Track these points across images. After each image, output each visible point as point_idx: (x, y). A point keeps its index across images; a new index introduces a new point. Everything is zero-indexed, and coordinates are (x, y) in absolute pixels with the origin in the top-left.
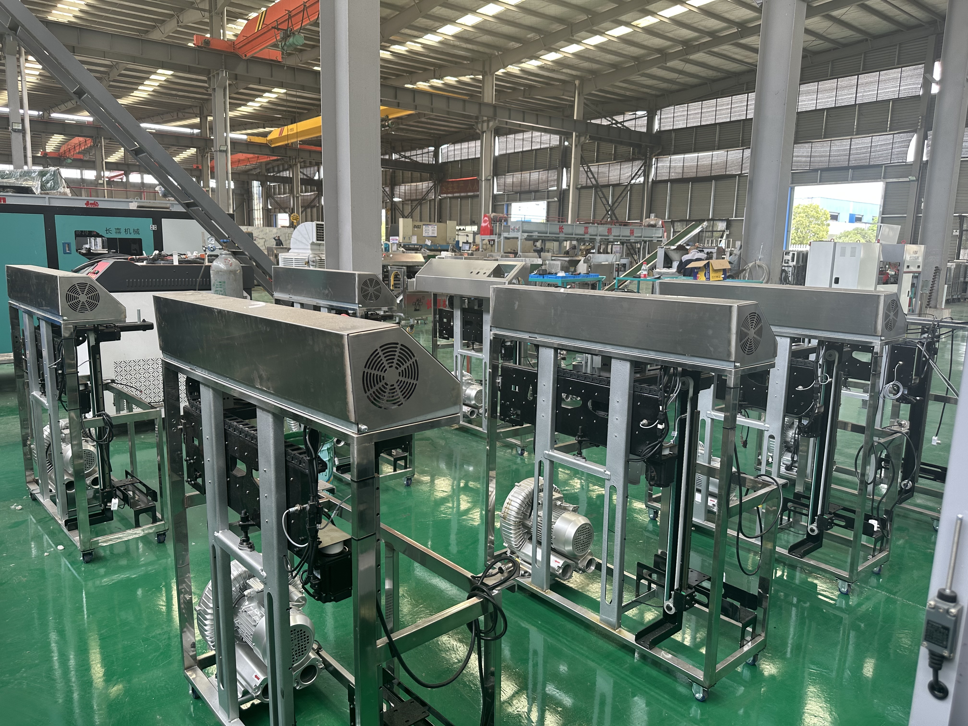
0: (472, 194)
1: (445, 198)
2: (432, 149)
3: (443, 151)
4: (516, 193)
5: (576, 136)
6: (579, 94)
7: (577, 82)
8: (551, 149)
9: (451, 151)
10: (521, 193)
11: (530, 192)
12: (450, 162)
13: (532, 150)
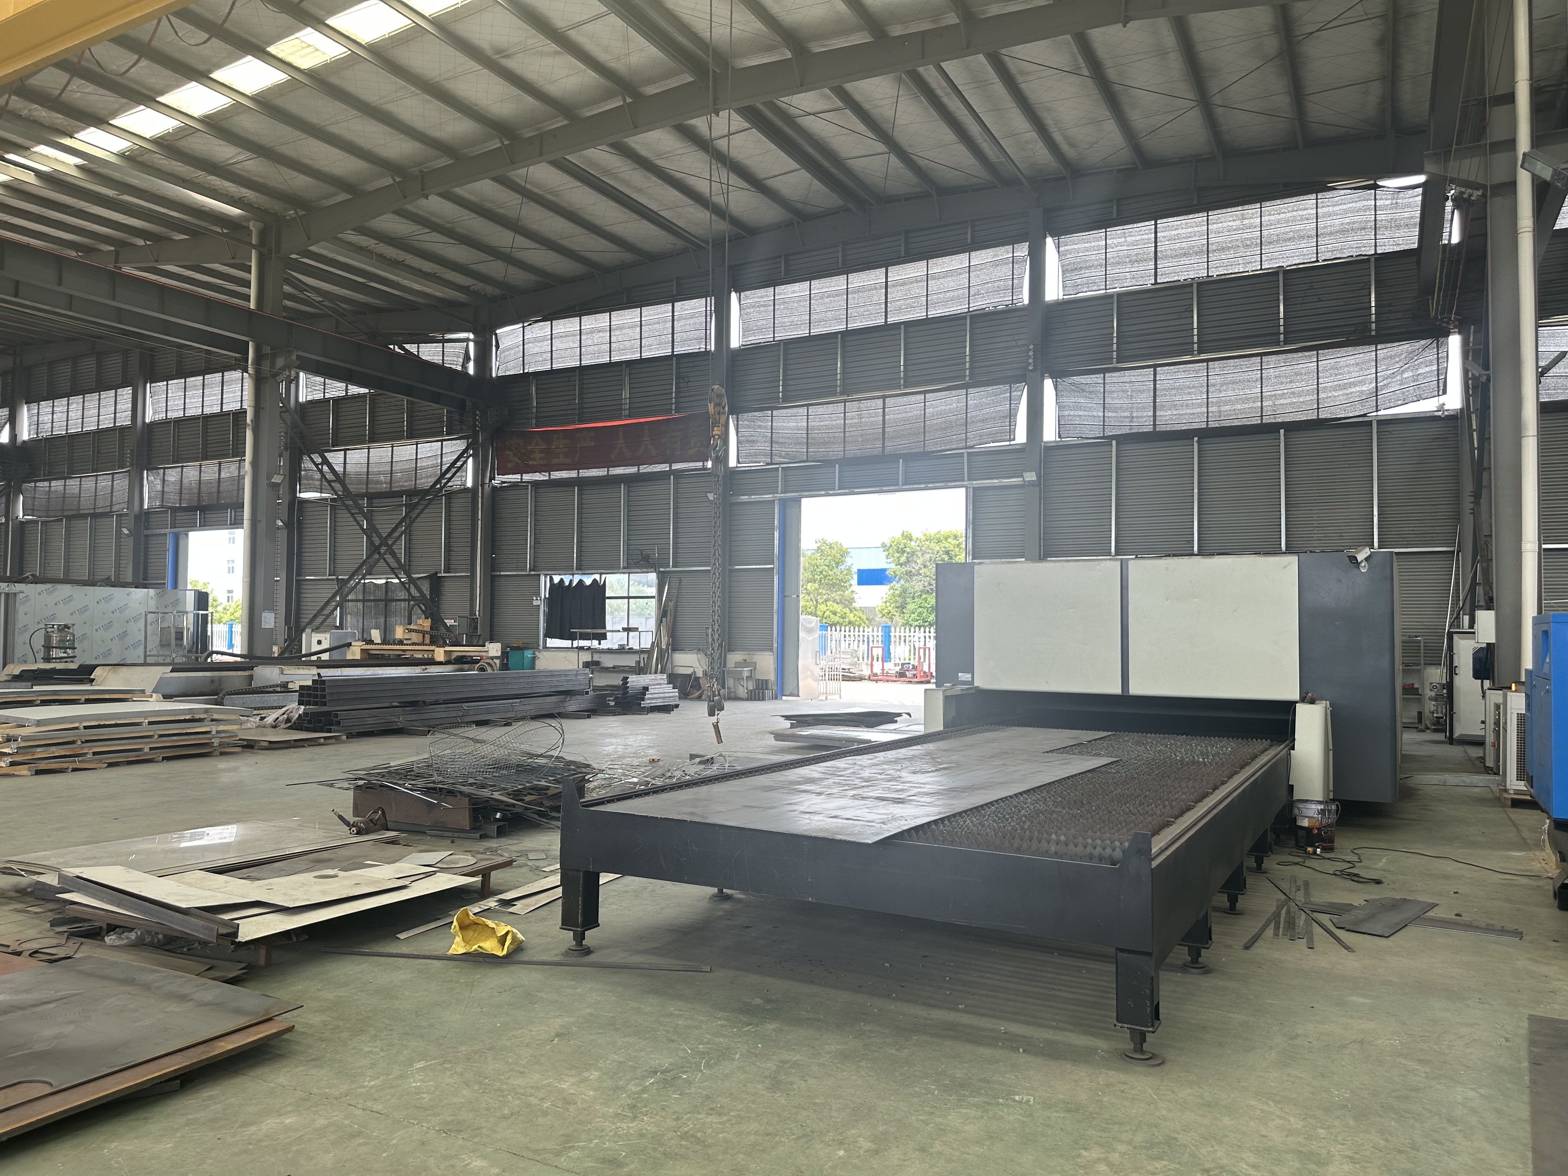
0: (633, 470)
1: (514, 485)
4: (828, 463)
10: (847, 462)
11: (885, 459)
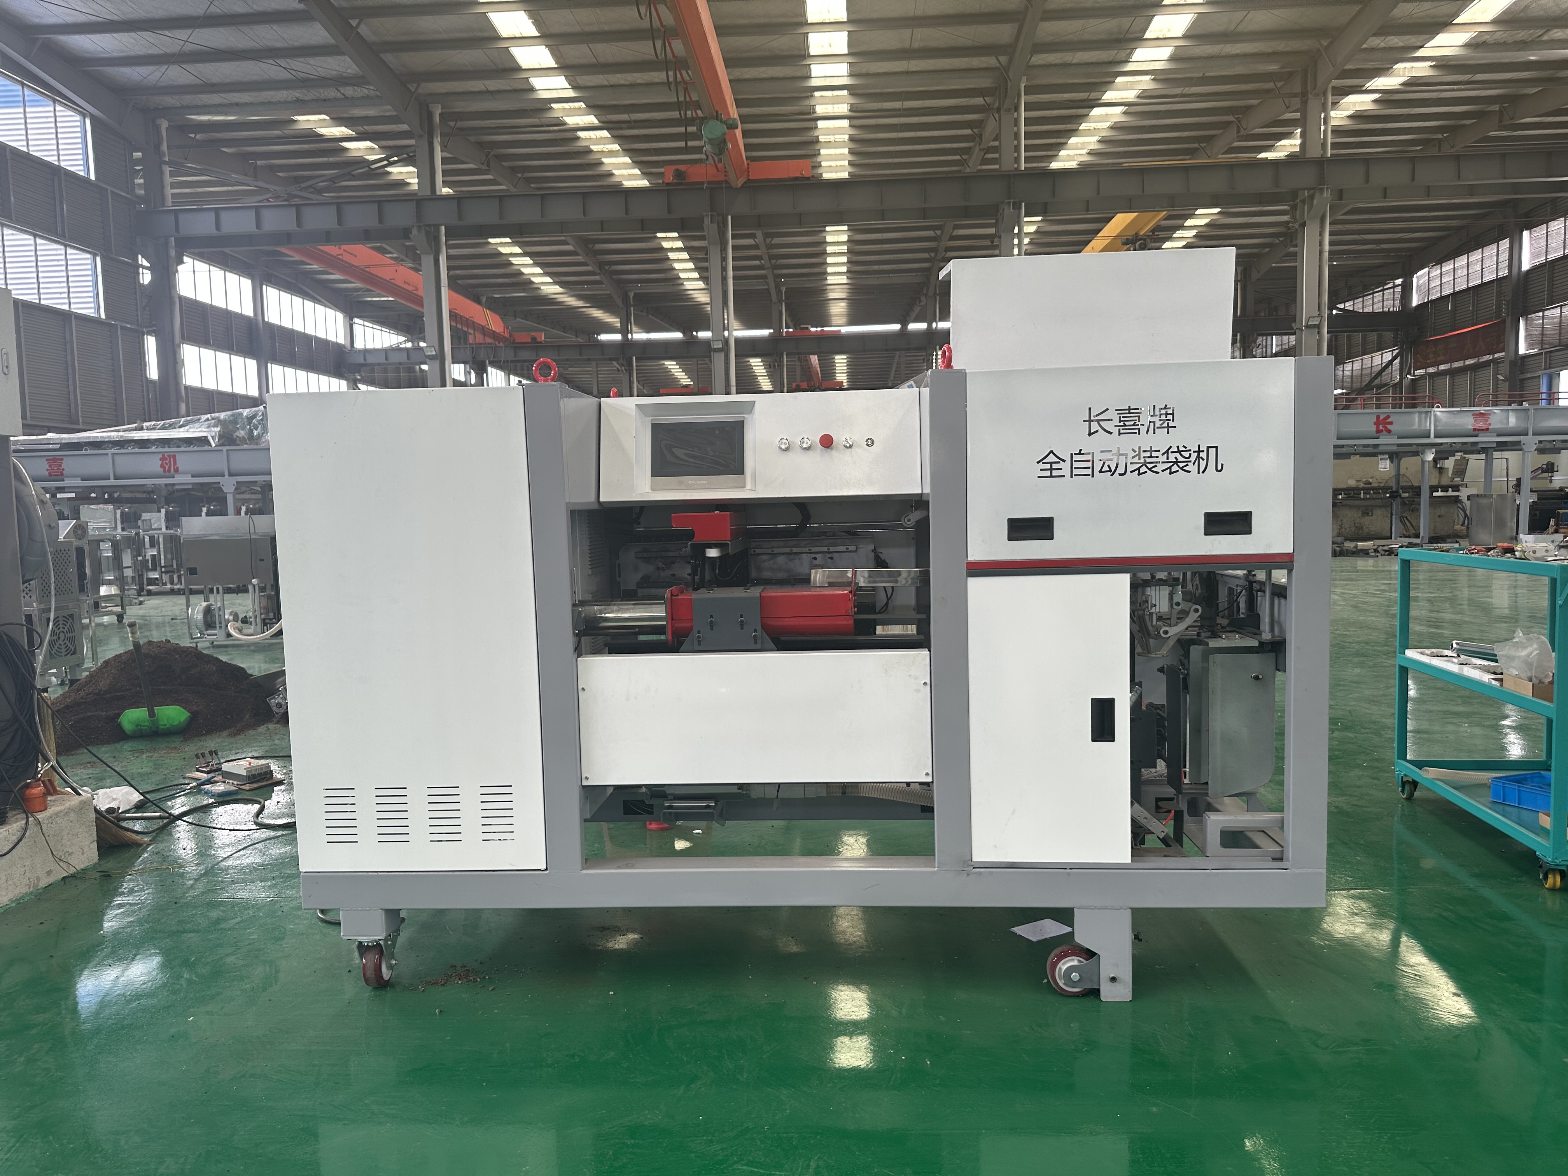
1: (1422, 377)
2: (1399, 281)
3: (1419, 283)
9: (1434, 278)
12: (1432, 301)
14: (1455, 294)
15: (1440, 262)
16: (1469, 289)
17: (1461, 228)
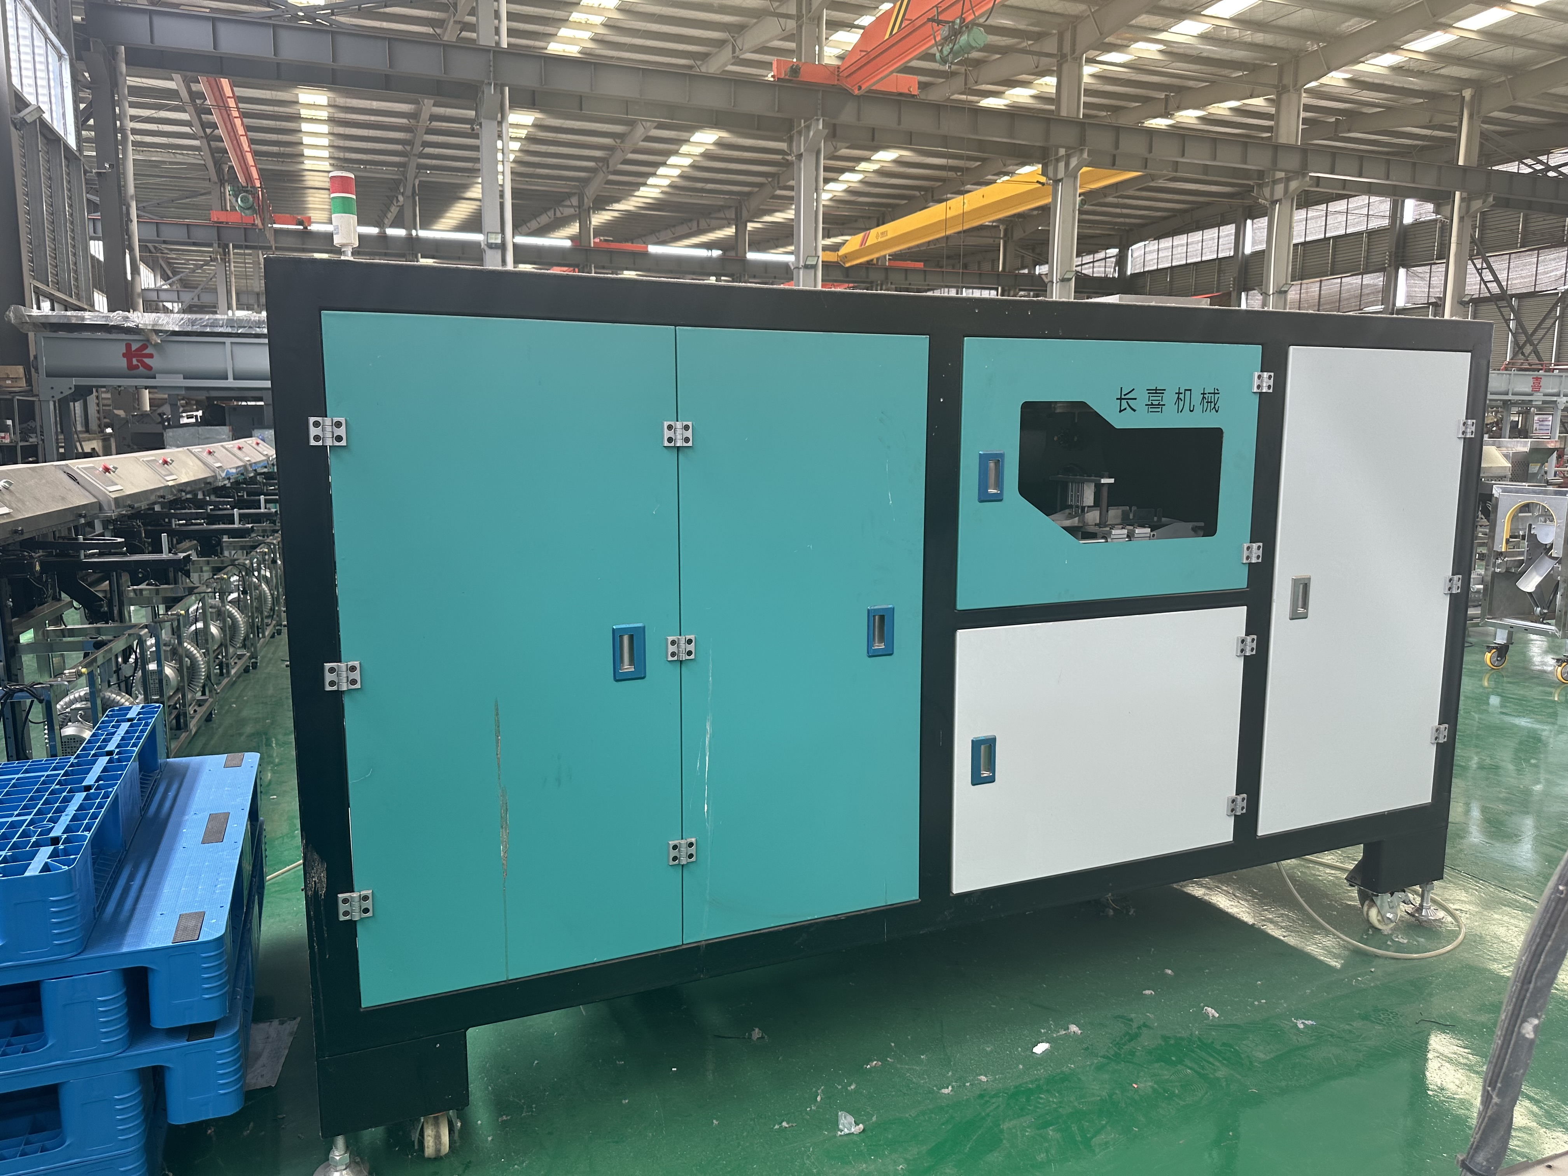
2: (1114, 251)
3: (1135, 255)
5: (1462, 199)
6: (1471, 117)
7: (1467, 93)
8: (1371, 234)
9: (1150, 252)
12: (1149, 272)
13: (1326, 239)
14: (1172, 268)
15: (1158, 238)
16: (1187, 264)
17: (1185, 211)
